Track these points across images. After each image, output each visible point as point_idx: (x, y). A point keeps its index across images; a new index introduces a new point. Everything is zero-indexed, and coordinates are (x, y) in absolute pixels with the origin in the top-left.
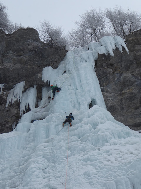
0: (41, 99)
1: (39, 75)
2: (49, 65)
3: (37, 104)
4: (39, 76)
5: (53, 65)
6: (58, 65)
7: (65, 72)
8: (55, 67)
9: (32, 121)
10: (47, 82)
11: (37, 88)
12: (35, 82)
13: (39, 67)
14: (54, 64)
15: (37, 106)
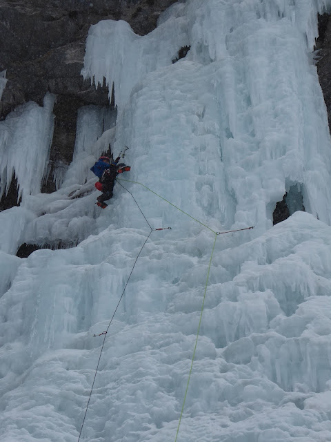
0: (69, 159)
1: (70, 54)
2: (117, 17)
3: (51, 177)
4: (68, 56)
5: (134, 16)
6: (157, 17)
7: (183, 53)
8: (143, 27)
9: (25, 251)
10: (104, 89)
11: (56, 111)
12: (52, 83)
13: (73, 15)
14: (139, 10)
15: (48, 186)
